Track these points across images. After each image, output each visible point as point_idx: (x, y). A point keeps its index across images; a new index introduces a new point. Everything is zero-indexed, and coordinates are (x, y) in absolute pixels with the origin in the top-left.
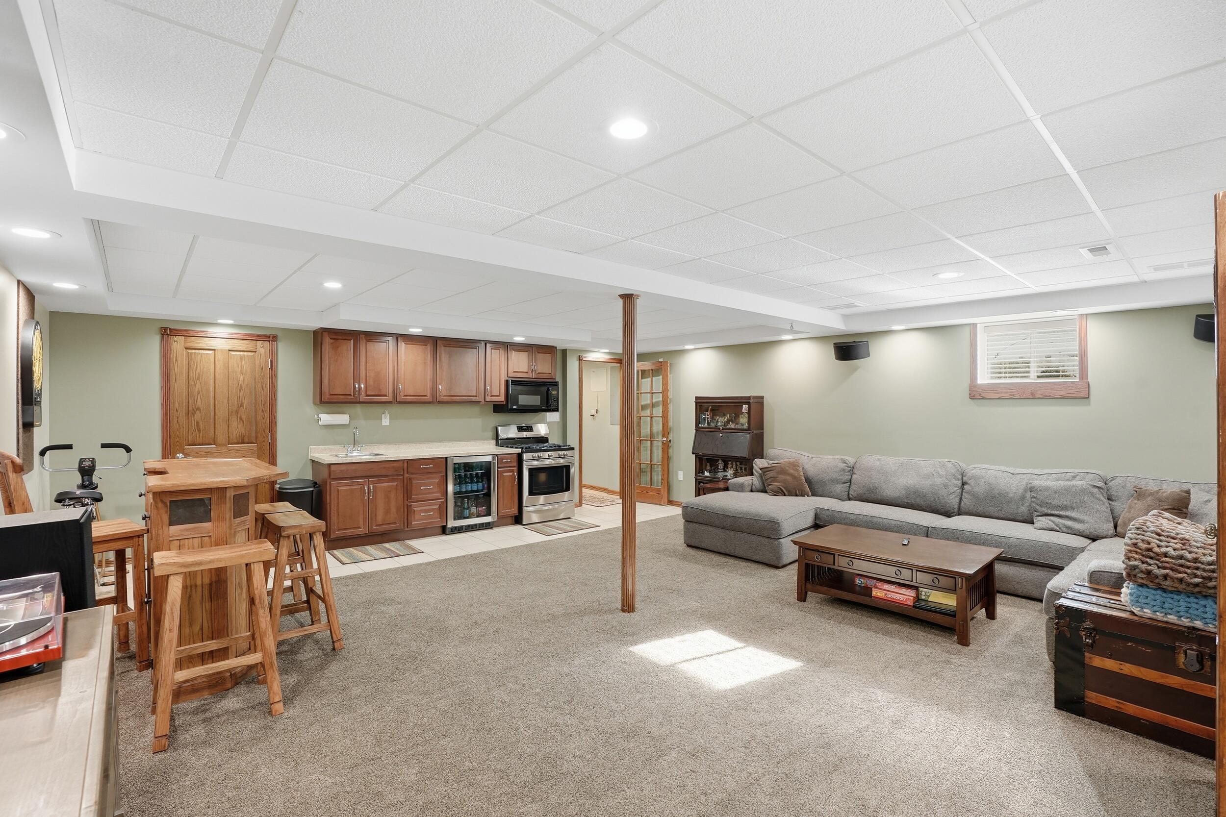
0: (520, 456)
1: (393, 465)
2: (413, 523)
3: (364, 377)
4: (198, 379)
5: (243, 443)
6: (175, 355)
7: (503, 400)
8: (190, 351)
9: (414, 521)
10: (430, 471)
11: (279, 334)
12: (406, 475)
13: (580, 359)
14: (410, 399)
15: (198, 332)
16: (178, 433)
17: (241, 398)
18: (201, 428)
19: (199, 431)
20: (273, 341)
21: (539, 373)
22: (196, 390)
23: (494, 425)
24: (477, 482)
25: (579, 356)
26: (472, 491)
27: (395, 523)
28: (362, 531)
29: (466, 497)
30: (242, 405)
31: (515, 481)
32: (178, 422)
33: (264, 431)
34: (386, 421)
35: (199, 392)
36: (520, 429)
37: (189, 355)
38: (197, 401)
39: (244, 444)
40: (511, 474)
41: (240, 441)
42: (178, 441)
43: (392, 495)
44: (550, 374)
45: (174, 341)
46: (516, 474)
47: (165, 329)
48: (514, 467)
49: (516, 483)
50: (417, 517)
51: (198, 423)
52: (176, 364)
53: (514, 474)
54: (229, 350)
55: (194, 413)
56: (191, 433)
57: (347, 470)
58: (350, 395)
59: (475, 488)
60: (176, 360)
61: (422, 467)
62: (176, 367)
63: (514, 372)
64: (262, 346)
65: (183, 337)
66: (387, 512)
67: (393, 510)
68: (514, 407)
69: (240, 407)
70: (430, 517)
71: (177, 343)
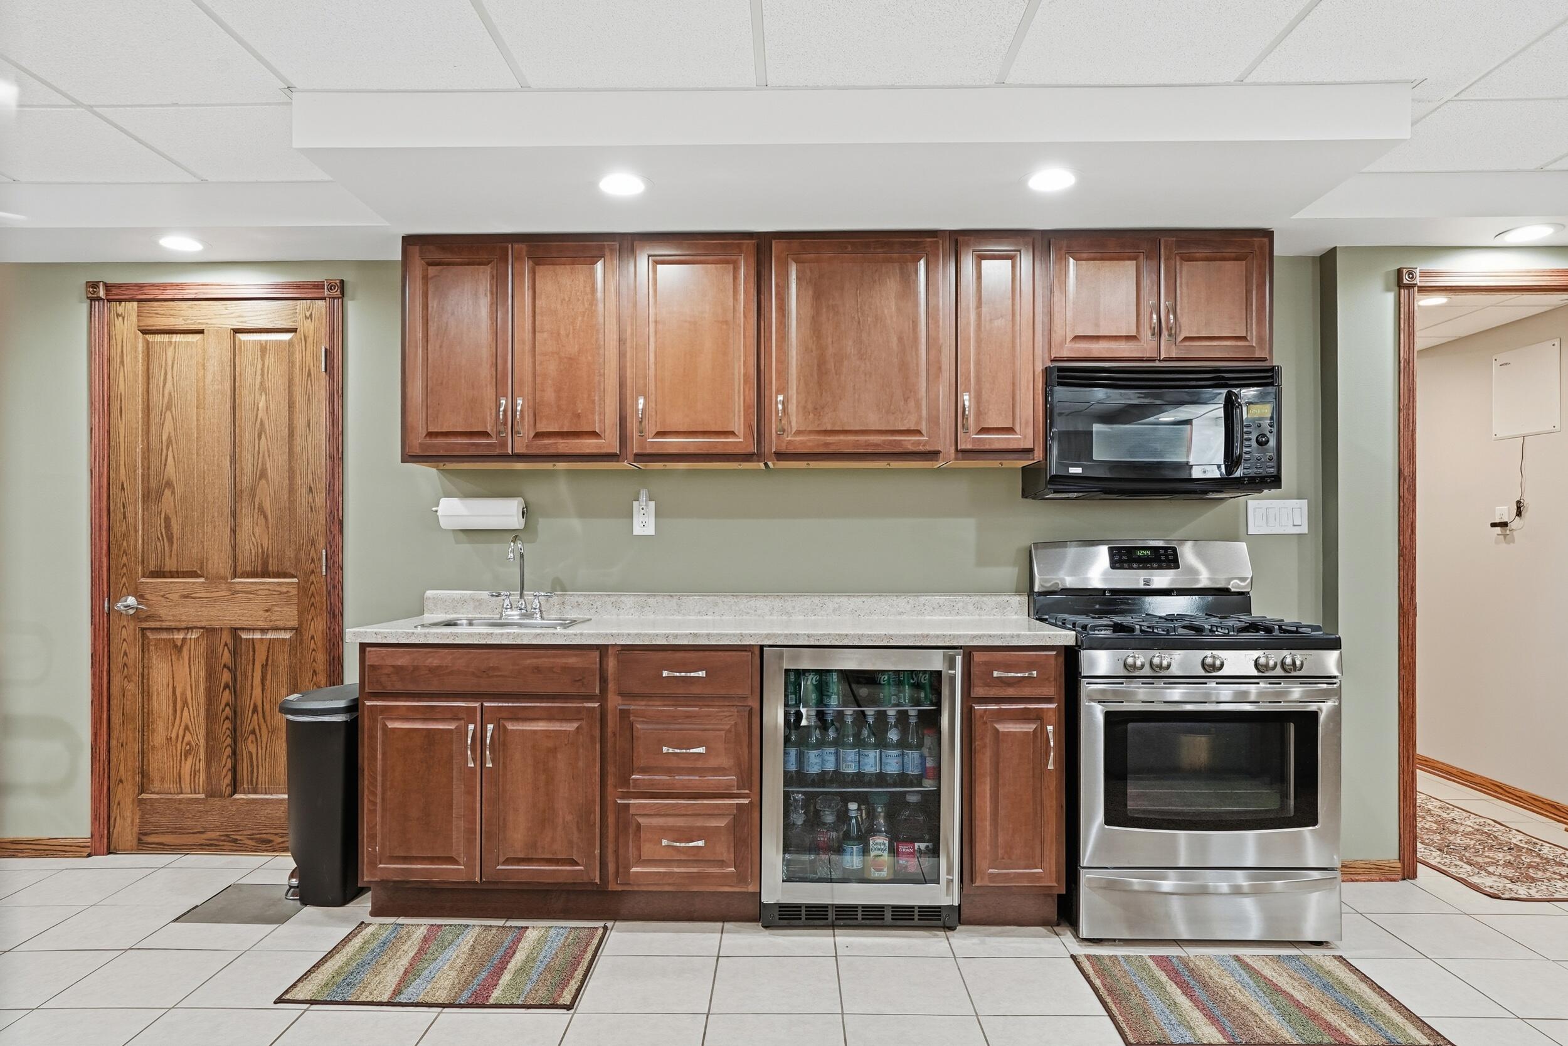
0: (1070, 657)
1: (564, 660)
2: (634, 869)
3: (528, 377)
4: (169, 408)
5: (265, 574)
6: (119, 350)
7: (1029, 445)
8: (150, 338)
9: (640, 861)
10: (696, 690)
11: (349, 277)
12: (614, 702)
13: (1401, 283)
14: (674, 443)
15: (164, 287)
16: (125, 544)
17: (261, 455)
18: (175, 531)
19: (170, 539)
20: (334, 298)
21: (1186, 339)
22: (165, 438)
23: (1026, 541)
24: (902, 744)
25: (1399, 272)
26: (881, 779)
27: (574, 863)
28: (456, 871)
29: (855, 797)
30: (263, 474)
31: (1048, 755)
32: (125, 518)
33: (313, 543)
34: (644, 523)
35: (169, 442)
36: (1123, 557)
37: (148, 345)
38: (165, 465)
39: (270, 577)
40: (1030, 727)
41: (259, 569)
42: (124, 565)
43: (562, 763)
44: (1244, 338)
45: (118, 315)
46: (1050, 728)
47: (94, 285)
48: (1049, 700)
49: (1051, 767)
50: (647, 850)
51: (167, 519)
52: (122, 374)
53: (1043, 728)
54: (237, 331)
55: (160, 495)
56: (153, 545)
57: (416, 668)
58: (485, 434)
59: (892, 767)
60: (122, 362)
61: (665, 674)
62: (122, 379)
63: (1077, 338)
64: (308, 314)
65: (135, 304)
66: (544, 818)
67: (565, 814)
68: (1073, 470)
69: (260, 479)
70: (695, 857)
71: (123, 318)
